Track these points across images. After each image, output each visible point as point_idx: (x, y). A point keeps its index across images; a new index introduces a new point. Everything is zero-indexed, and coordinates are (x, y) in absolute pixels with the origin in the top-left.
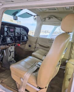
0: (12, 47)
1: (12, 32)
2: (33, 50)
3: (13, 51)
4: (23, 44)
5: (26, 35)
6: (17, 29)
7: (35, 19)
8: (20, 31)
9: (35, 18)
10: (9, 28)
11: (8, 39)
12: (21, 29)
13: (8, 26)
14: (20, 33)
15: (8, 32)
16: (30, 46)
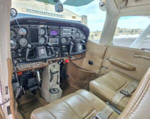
0: (54, 64)
1: (54, 37)
2: (97, 71)
3: (57, 72)
4: (77, 59)
5: (81, 42)
6: (64, 29)
7: (102, 6)
8: (72, 33)
9: (102, 4)
10: (47, 28)
11: (42, 51)
12: (72, 30)
13: (46, 26)
14: (71, 37)
15: (46, 36)
16: (90, 63)
